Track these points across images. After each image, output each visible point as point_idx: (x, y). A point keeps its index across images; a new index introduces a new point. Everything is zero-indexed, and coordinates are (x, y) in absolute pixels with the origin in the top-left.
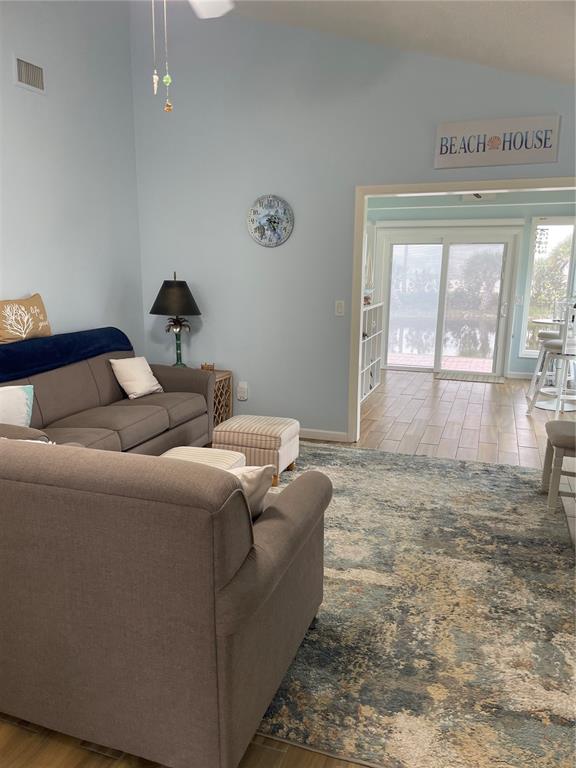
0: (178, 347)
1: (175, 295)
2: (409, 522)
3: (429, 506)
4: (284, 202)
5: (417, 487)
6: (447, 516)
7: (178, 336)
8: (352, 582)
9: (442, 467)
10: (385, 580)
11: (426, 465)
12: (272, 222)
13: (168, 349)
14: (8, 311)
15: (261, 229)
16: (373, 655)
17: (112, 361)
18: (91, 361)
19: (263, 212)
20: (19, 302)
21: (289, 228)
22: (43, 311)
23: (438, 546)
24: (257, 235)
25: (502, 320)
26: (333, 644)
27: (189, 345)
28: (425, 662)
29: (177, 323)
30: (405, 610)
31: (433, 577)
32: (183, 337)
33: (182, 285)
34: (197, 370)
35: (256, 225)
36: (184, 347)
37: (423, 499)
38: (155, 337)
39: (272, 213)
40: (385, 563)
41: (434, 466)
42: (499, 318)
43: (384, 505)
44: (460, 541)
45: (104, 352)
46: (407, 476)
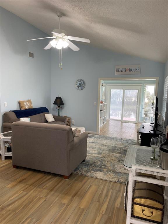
0: (59, 112)
1: (59, 100)
2: (106, 148)
3: (111, 145)
4: (83, 81)
5: (110, 142)
6: (115, 147)
7: (59, 109)
8: (93, 156)
9: (117, 139)
10: (99, 156)
11: (113, 139)
12: (81, 85)
13: (56, 112)
14: (25, 103)
15: (78, 86)
16: (95, 165)
17: (45, 114)
18: (41, 114)
19: (79, 83)
20: (27, 101)
21: (84, 86)
22: (31, 103)
23: (112, 151)
24: (77, 88)
25: (138, 108)
26: (88, 164)
27: (61, 111)
28: (104, 166)
29: (59, 106)
30: (102, 160)
31: (109, 156)
32: (60, 110)
33: (60, 98)
34: (63, 117)
35: (77, 85)
36: (60, 112)
37: (110, 144)
38: (53, 110)
39: (81, 83)
40: (100, 154)
41: (115, 139)
42: (137, 107)
43: (102, 145)
44: (116, 151)
45: (43, 112)
46: (108, 140)
